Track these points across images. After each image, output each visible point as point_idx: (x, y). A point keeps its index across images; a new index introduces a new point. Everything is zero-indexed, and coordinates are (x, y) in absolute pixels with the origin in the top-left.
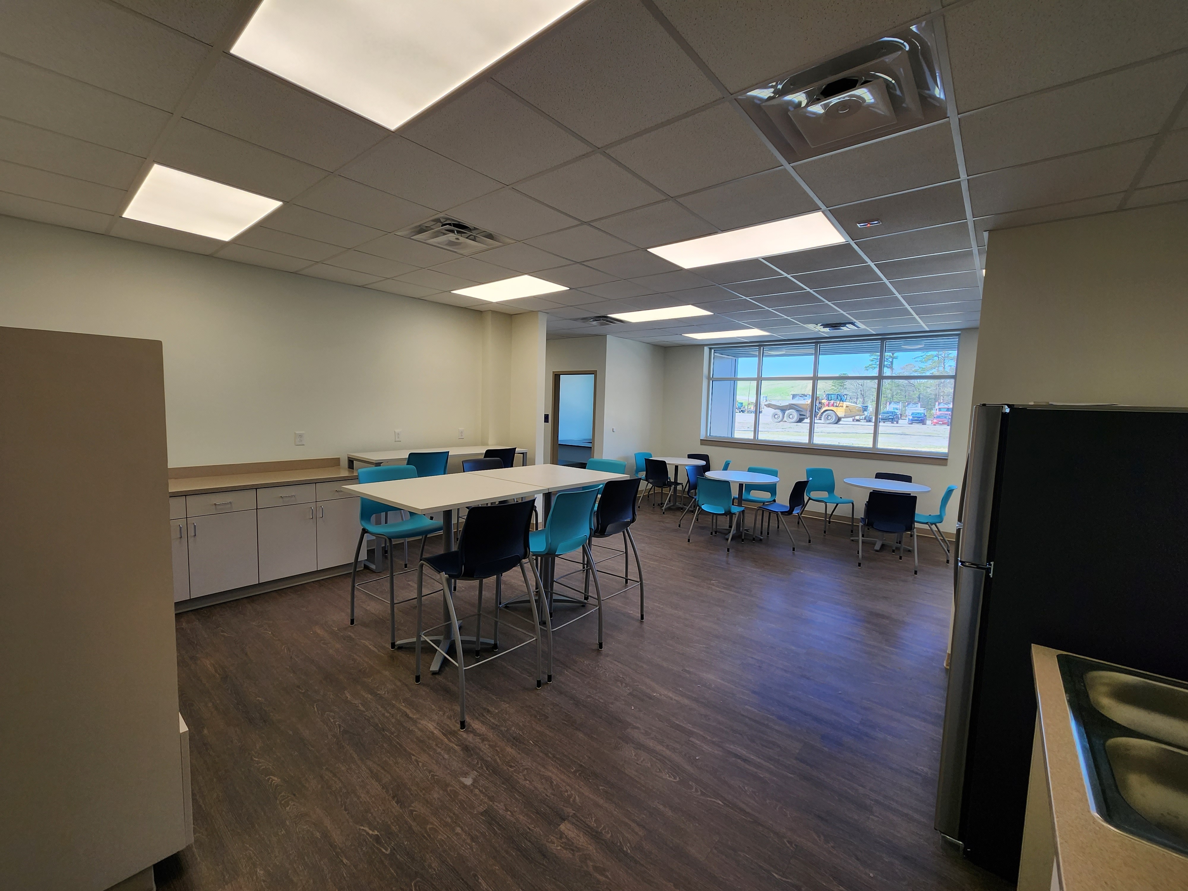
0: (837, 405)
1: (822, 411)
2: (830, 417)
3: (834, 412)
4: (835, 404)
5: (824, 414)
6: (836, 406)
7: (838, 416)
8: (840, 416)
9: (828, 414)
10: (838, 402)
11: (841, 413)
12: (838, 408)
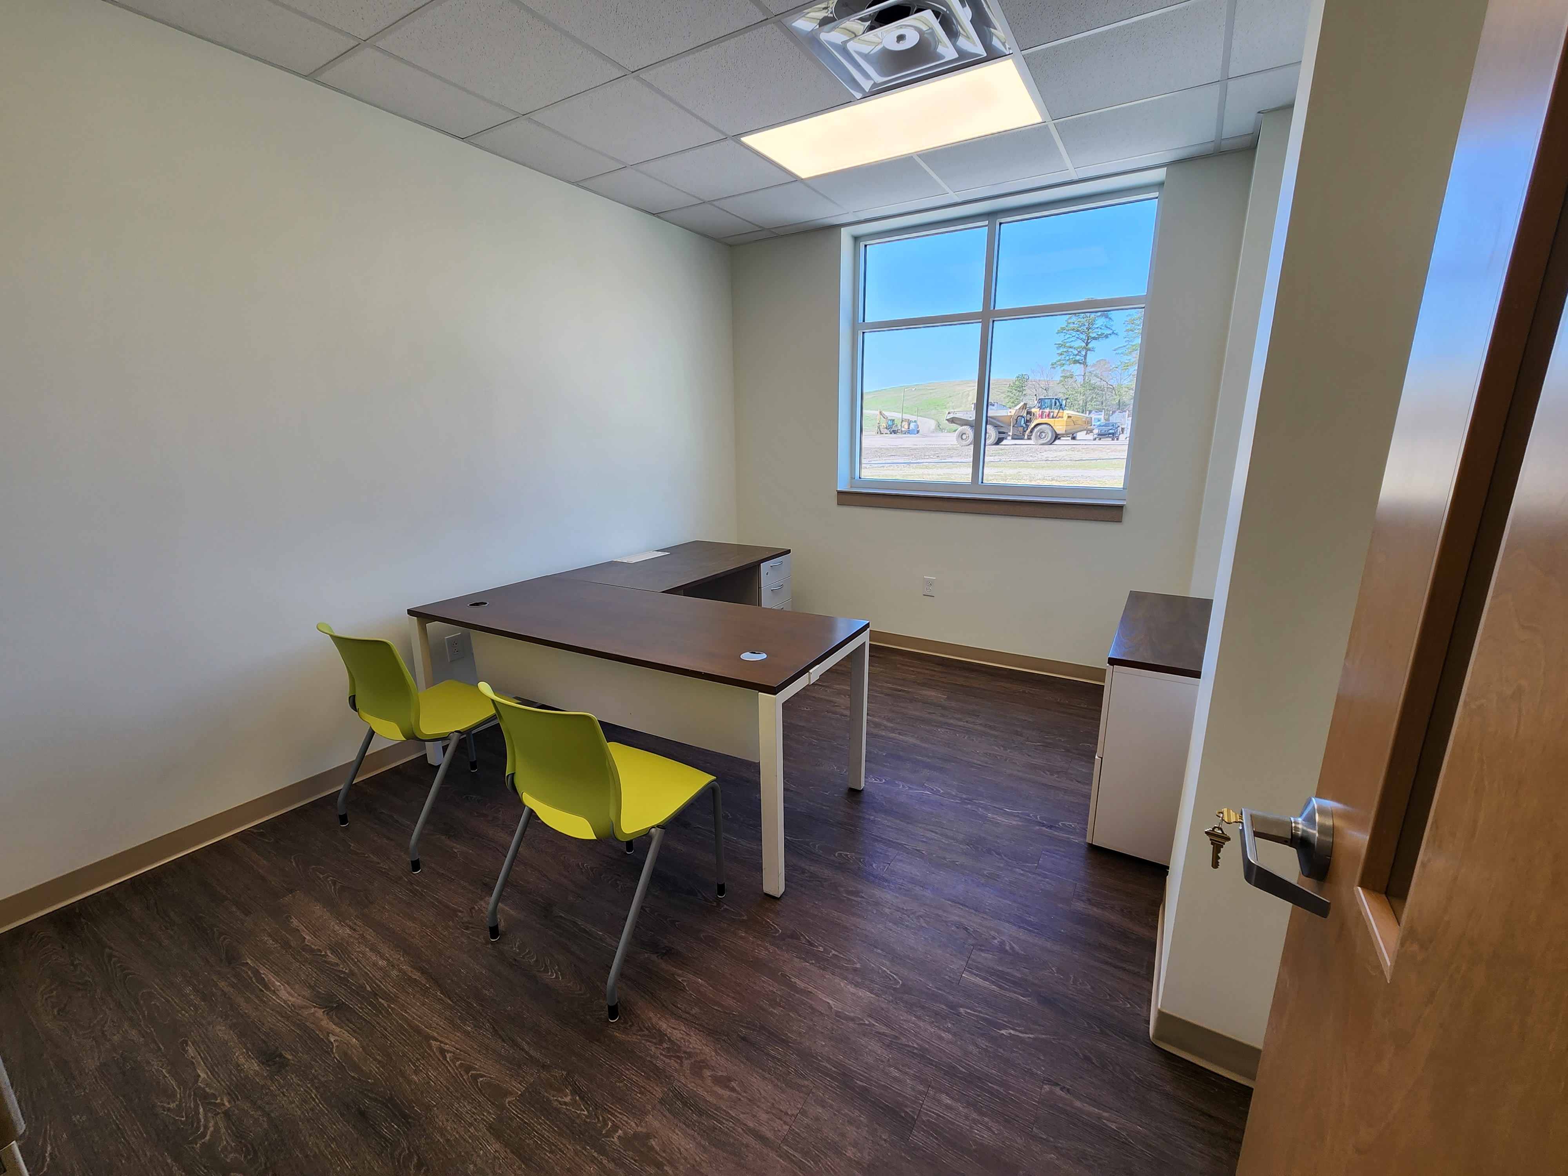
0: (1055, 416)
1: (1033, 425)
2: (1044, 435)
3: (1050, 425)
4: (1052, 414)
5: (1036, 430)
6: (1053, 417)
7: (1055, 432)
8: (1058, 432)
9: (1041, 429)
10: (1057, 411)
11: (1061, 427)
12: (1056, 419)
